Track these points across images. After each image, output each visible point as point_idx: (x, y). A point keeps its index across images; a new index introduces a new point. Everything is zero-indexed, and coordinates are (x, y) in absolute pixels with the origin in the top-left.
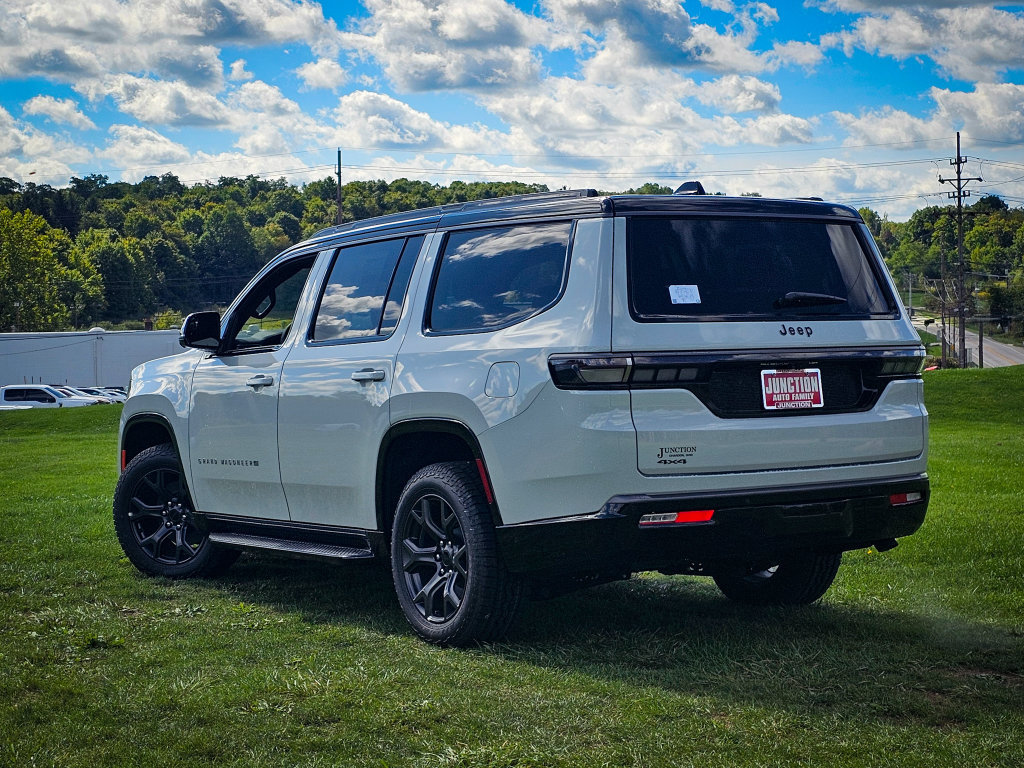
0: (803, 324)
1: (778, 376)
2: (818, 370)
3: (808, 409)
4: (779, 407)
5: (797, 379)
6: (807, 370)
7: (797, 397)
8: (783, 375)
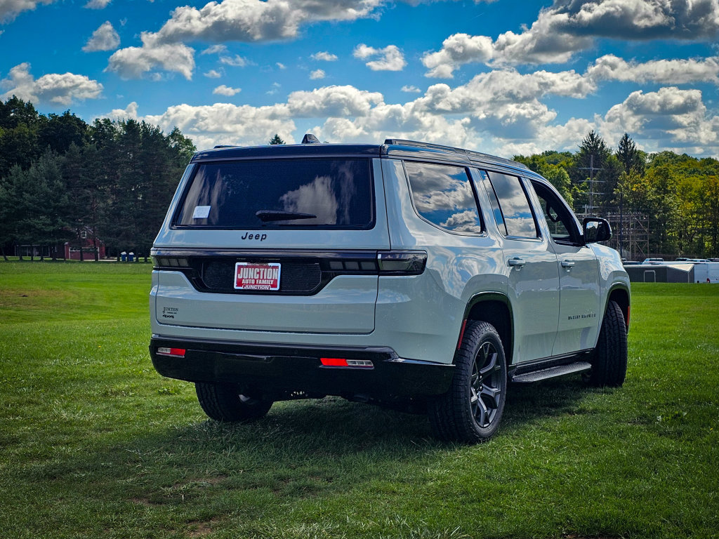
0: (261, 232)
1: (247, 267)
2: (279, 265)
3: (266, 291)
4: (245, 288)
5: (262, 270)
6: (270, 264)
7: (260, 282)
8: (252, 267)
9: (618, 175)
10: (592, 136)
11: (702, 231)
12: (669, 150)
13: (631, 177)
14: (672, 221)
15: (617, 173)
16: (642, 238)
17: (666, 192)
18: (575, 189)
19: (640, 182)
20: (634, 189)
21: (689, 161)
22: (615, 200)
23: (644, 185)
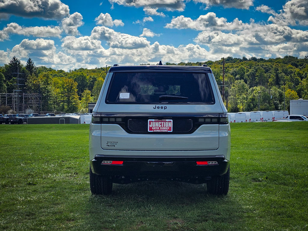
0: (164, 105)
1: (155, 121)
2: (172, 120)
7: (162, 128)
8: (157, 121)
9: (27, 76)
10: (14, 58)
11: (63, 101)
12: (43, 66)
13: (33, 77)
14: (51, 97)
15: (27, 75)
16: (39, 104)
17: (48, 84)
18: (7, 82)
19: (37, 80)
20: (34, 83)
21: (53, 71)
22: (26, 87)
23: (38, 81)
